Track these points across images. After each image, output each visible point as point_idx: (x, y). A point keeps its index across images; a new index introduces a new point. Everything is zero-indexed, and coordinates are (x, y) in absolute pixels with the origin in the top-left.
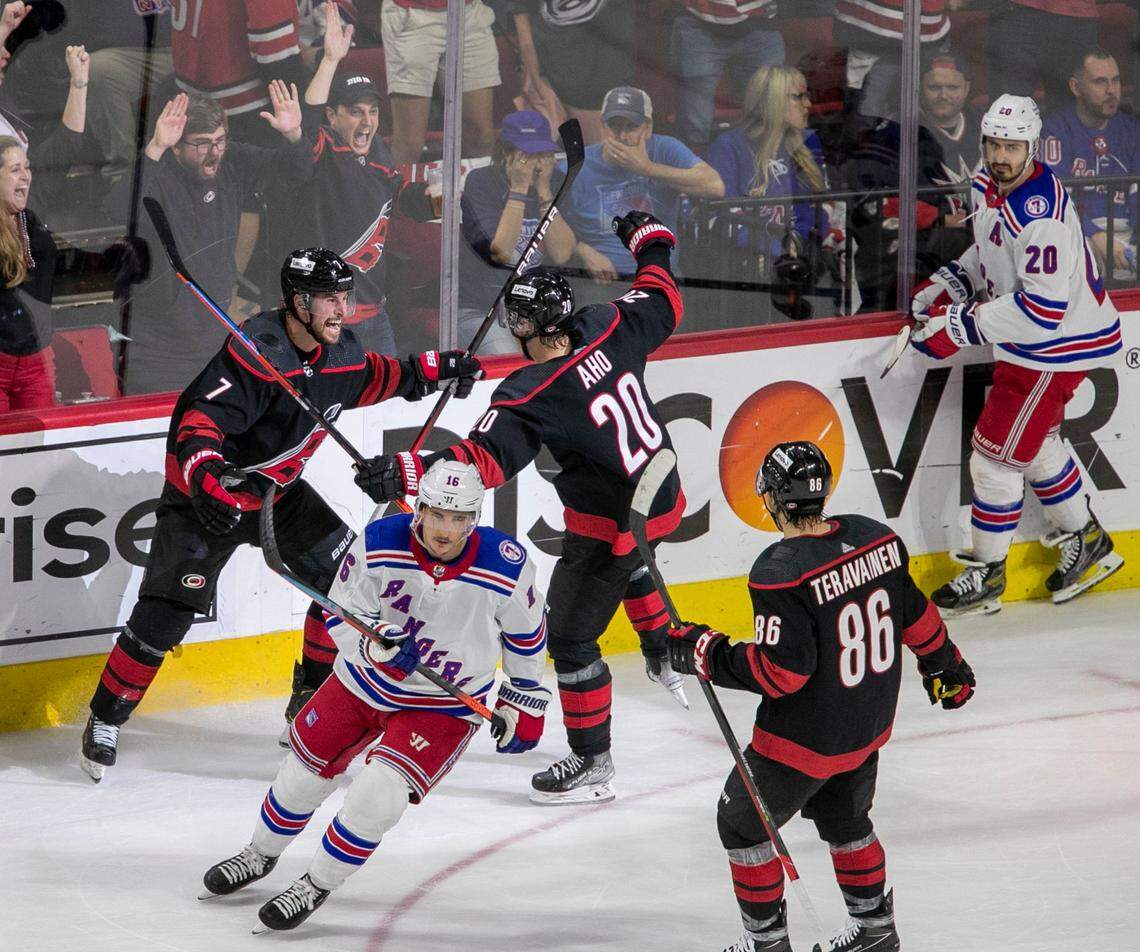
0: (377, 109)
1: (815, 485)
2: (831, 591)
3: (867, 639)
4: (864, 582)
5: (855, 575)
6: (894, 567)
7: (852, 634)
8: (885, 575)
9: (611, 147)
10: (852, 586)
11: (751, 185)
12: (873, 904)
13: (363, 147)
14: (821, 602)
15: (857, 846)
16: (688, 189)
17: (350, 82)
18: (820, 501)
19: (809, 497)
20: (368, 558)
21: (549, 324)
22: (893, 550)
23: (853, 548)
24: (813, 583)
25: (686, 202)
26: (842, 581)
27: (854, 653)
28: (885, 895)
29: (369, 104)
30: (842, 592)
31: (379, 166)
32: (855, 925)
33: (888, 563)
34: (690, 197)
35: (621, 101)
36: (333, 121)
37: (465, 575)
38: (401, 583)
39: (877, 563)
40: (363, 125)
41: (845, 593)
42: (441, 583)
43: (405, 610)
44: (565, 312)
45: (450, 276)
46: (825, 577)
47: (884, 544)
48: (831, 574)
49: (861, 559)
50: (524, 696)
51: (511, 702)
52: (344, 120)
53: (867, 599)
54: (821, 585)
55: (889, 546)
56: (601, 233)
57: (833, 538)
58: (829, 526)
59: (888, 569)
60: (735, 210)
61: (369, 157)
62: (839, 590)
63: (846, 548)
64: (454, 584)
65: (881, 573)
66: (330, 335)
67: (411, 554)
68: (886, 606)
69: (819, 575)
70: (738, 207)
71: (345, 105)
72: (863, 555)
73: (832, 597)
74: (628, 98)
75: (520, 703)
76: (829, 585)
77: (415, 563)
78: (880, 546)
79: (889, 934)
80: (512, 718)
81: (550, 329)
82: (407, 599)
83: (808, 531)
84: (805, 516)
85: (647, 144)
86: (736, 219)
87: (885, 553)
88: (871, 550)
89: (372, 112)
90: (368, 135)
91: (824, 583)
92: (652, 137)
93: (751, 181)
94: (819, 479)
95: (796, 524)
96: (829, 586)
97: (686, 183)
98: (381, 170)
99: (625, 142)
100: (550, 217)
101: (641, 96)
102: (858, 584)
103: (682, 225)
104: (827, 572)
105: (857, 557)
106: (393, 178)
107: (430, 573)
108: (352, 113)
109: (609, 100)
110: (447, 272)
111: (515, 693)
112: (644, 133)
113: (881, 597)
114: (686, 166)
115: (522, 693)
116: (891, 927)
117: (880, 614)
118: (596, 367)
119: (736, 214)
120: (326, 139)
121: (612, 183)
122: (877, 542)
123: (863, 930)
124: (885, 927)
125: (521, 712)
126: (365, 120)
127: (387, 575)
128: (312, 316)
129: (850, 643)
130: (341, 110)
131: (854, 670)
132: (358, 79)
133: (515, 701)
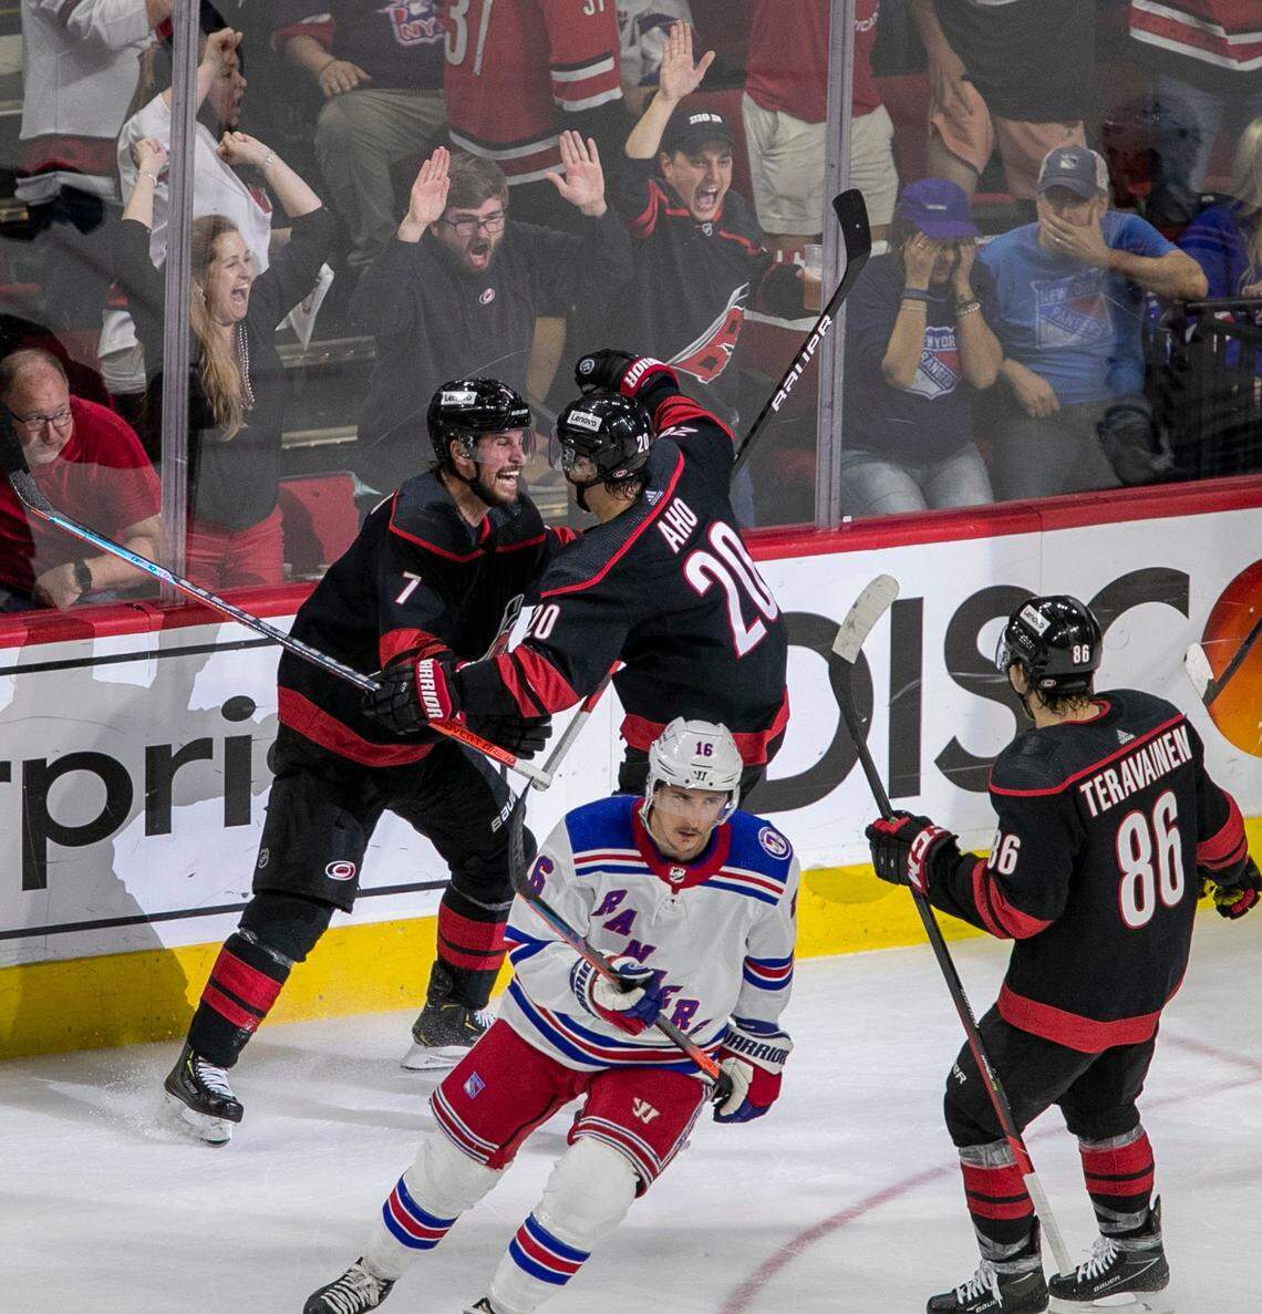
0: (730, 158)
1: (1080, 654)
2: (1108, 797)
3: (1154, 861)
4: (1149, 783)
5: (1138, 773)
6: (1184, 760)
7: (1136, 854)
8: (1174, 772)
9: (1051, 226)
10: (1134, 789)
11: (1243, 281)
12: (1137, 1220)
13: (709, 211)
14: (1095, 813)
15: (1121, 1141)
16: (1160, 287)
17: (694, 119)
18: (1087, 676)
19: (1070, 672)
20: (578, 861)
21: (617, 467)
22: (1180, 736)
23: (1132, 736)
24: (1083, 788)
25: (1154, 304)
26: (1121, 782)
27: (1139, 881)
28: (1152, 1208)
29: (716, 152)
30: (1122, 798)
31: (736, 237)
32: (1111, 1248)
33: (1176, 755)
34: (1160, 298)
35: (1064, 165)
36: (669, 172)
37: (714, 878)
38: (621, 894)
39: (1163, 756)
40: (708, 180)
41: (1127, 799)
42: (682, 892)
43: (625, 931)
44: (640, 450)
45: (831, 405)
46: (1098, 779)
47: (1170, 730)
48: (1107, 774)
49: (1144, 752)
50: (762, 1046)
51: (744, 1054)
52: (681, 170)
53: (1153, 806)
54: (1093, 790)
55: (1176, 732)
56: (1038, 347)
57: (1103, 724)
58: (1097, 707)
59: (1176, 764)
60: (1221, 316)
61: (717, 225)
62: (1118, 795)
63: (1124, 737)
64: (698, 891)
65: (1168, 769)
66: (506, 490)
67: (636, 853)
68: (1173, 815)
69: (1090, 777)
70: (1226, 310)
71: (685, 152)
72: (1145, 746)
73: (1109, 805)
74: (1074, 161)
75: (756, 1055)
76: (1105, 789)
77: (644, 865)
78: (1164, 732)
79: (1156, 1259)
80: (742, 1075)
81: (620, 474)
82: (629, 915)
83: (1071, 717)
84: (1067, 696)
85: (1101, 224)
86: (1221, 328)
87: (1172, 742)
88: (1155, 738)
89: (721, 162)
90: (715, 194)
91: (1098, 787)
92: (1108, 215)
93: (1244, 274)
94: (1086, 646)
95: (1054, 709)
96: (1104, 791)
97: (1155, 277)
98: (737, 243)
99: (1069, 220)
100: (821, 330)
101: (1093, 159)
102: (1142, 785)
103: (1148, 335)
104: (1101, 771)
105: (1139, 749)
106: (757, 257)
107: (666, 878)
108: (694, 163)
109: (1048, 163)
110: (827, 399)
111: (749, 1041)
112: (1098, 208)
113: (1168, 802)
114: (1154, 253)
115: (760, 1042)
116: (1158, 1250)
117: (1168, 826)
118: (679, 522)
119: (1224, 320)
120: (659, 199)
121: (1053, 279)
122: (1160, 729)
123: (1121, 1255)
124: (1151, 1250)
125: (757, 1068)
126: (710, 173)
127: (605, 884)
128: (478, 466)
129: (1133, 867)
130: (680, 158)
131: (1140, 905)
132: (705, 117)
133: (749, 1053)
